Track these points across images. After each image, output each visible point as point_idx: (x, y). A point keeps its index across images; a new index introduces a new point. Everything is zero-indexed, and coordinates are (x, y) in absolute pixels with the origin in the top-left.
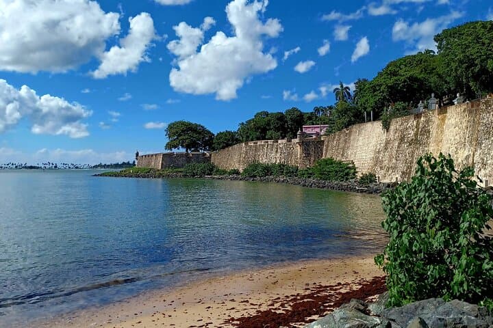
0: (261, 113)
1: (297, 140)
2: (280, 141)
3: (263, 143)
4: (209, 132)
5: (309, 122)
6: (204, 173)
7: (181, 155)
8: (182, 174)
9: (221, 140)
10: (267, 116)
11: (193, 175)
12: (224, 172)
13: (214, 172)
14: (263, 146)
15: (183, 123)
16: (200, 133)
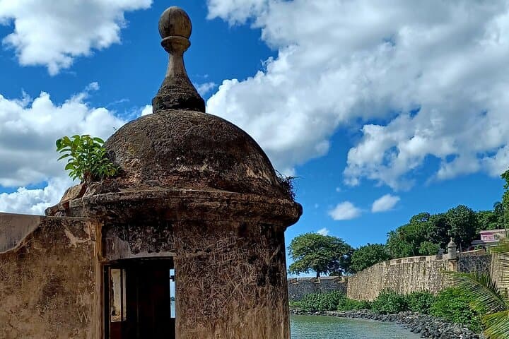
0: (419, 217)
1: (447, 257)
2: (428, 258)
3: (407, 262)
4: (348, 247)
5: (491, 224)
6: (327, 308)
7: (306, 282)
8: (299, 309)
9: (361, 258)
10: (428, 220)
11: (314, 311)
12: (352, 305)
13: (339, 307)
14: (408, 265)
15: (310, 237)
16: (334, 249)
